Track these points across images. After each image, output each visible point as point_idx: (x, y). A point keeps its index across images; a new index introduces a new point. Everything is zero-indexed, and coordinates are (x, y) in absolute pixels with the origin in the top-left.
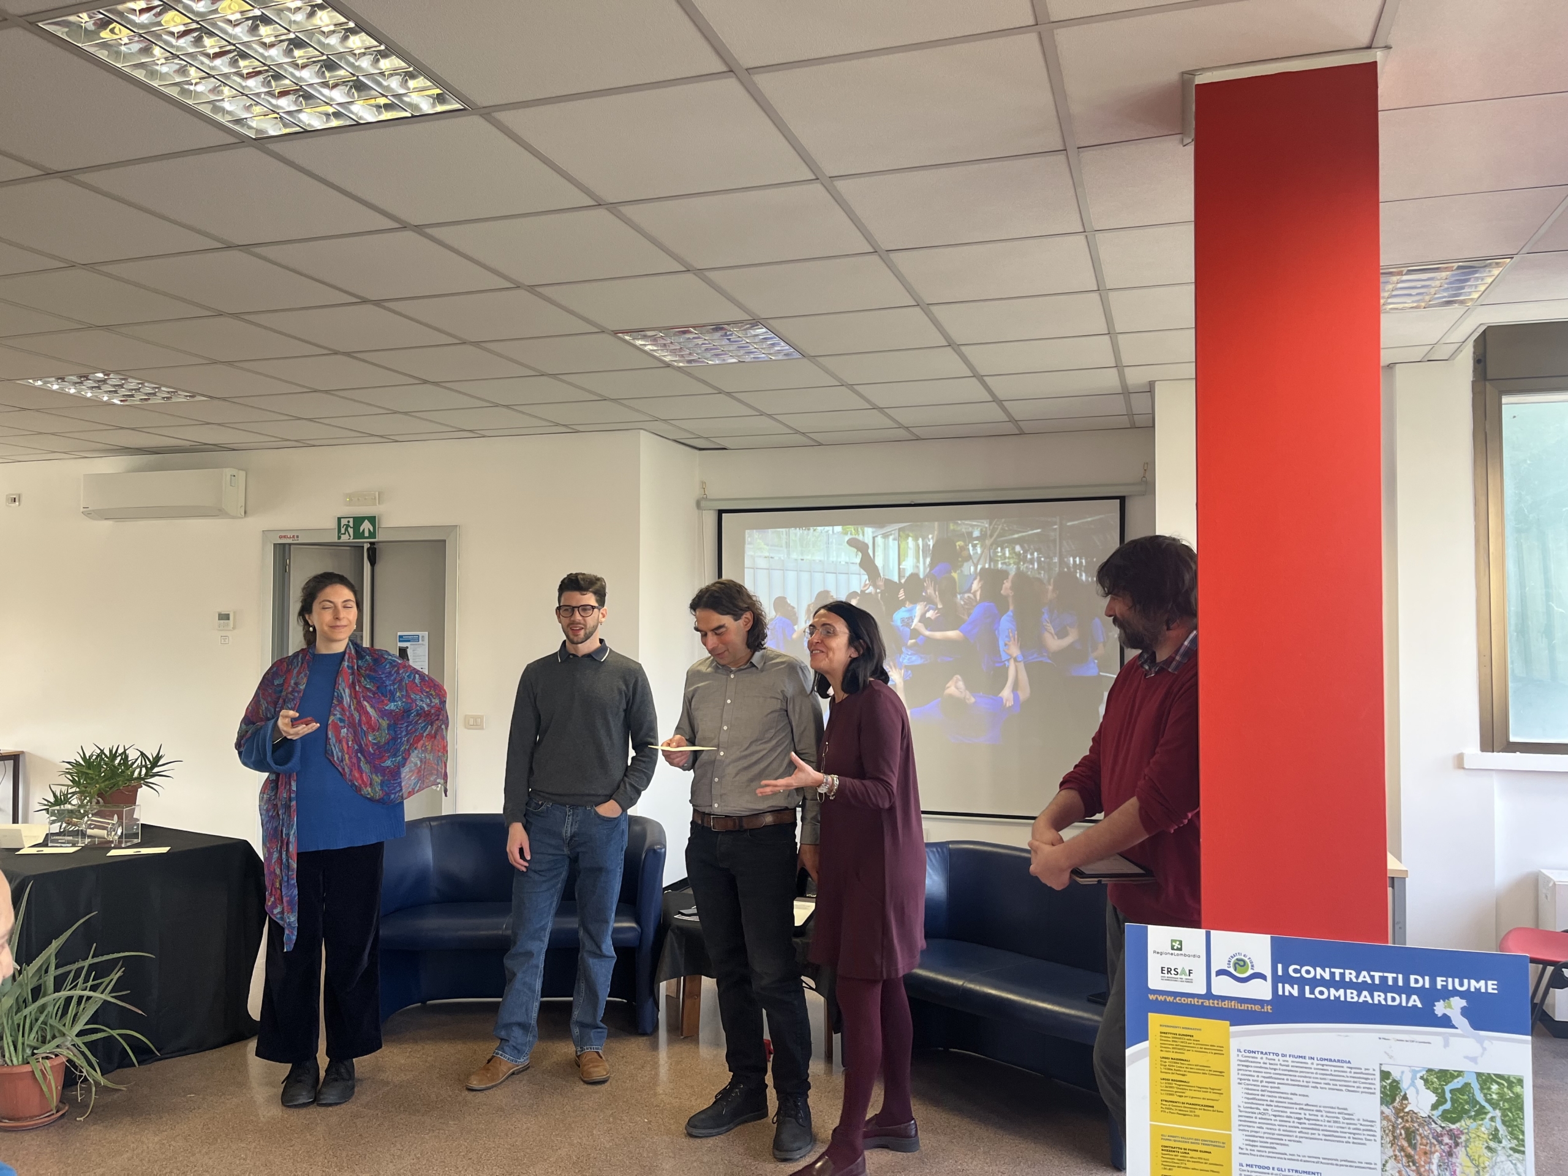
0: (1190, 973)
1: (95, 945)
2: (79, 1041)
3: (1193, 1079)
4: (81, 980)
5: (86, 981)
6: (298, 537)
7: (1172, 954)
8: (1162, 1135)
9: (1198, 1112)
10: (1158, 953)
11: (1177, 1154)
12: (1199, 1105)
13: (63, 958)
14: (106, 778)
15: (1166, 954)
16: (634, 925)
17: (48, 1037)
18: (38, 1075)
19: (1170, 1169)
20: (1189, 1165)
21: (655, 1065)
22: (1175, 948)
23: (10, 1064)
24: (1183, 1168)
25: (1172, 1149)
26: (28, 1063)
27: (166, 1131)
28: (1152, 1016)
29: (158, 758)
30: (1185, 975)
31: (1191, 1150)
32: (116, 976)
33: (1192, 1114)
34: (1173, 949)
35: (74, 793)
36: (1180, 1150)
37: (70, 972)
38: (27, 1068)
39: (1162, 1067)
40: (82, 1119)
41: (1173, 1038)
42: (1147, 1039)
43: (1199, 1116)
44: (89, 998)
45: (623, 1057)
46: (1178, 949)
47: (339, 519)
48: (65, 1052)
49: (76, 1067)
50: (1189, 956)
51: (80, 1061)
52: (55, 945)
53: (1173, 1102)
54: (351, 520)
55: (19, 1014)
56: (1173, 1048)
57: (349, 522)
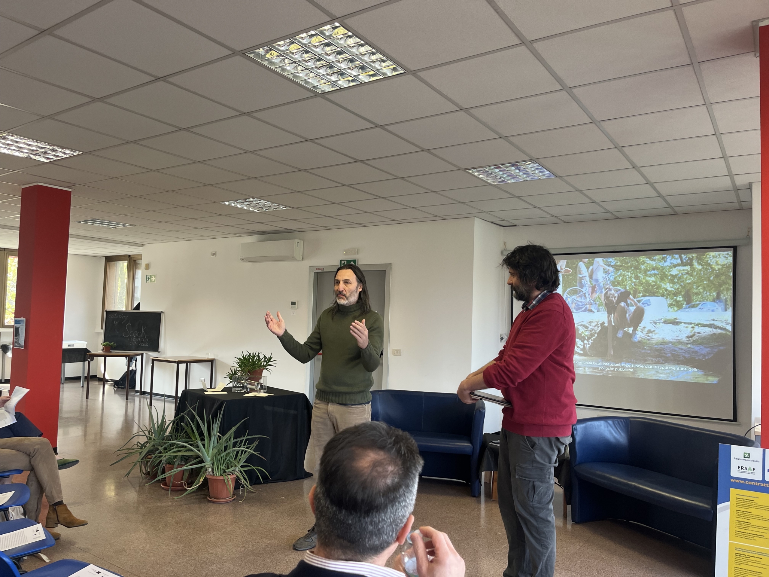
0: (753, 470)
1: (248, 430)
2: (242, 469)
3: (754, 522)
4: (243, 444)
5: (244, 445)
6: (324, 269)
7: (744, 460)
8: (736, 548)
9: (755, 538)
10: (736, 459)
11: (743, 557)
12: (756, 535)
13: (237, 435)
14: (251, 365)
15: (741, 459)
16: (470, 445)
17: (230, 467)
18: (226, 481)
19: (739, 565)
20: (749, 563)
21: (479, 510)
22: (746, 457)
23: (216, 475)
24: (747, 565)
25: (740, 555)
26: (222, 476)
27: (273, 509)
28: (732, 490)
29: (271, 358)
30: (751, 470)
31: (751, 556)
32: (255, 444)
33: (752, 539)
34: (744, 457)
35: (239, 371)
36: (745, 556)
37: (238, 441)
38: (222, 478)
39: (737, 515)
40: (241, 502)
41: (743, 501)
42: (729, 501)
43: (756, 540)
44: (246, 451)
45: (464, 505)
46: (747, 457)
47: (341, 261)
48: (236, 473)
49: (240, 480)
50: (753, 461)
51: (242, 478)
52: (234, 429)
53: (742, 532)
54: (346, 261)
55: (220, 456)
56: (743, 506)
57: (345, 262)
